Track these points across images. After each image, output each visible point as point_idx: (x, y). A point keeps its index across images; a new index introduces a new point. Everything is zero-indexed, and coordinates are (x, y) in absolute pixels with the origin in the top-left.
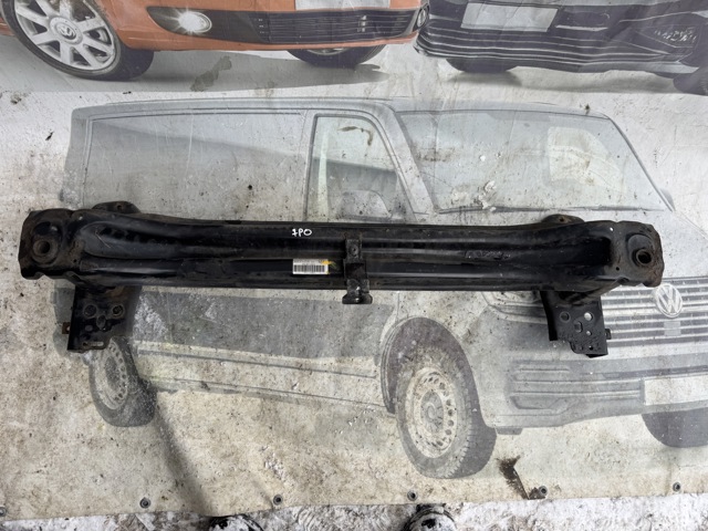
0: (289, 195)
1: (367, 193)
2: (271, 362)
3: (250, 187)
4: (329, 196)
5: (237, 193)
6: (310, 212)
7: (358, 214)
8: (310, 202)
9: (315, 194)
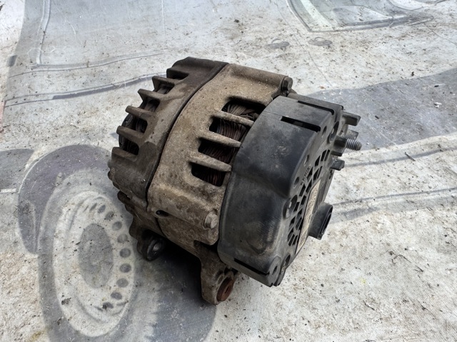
0: (281, 18)
1: (355, 7)
2: (386, 158)
3: (237, 21)
4: (320, 12)
5: (225, 27)
6: (310, 25)
7: (360, 21)
8: (306, 20)
9: (307, 14)
